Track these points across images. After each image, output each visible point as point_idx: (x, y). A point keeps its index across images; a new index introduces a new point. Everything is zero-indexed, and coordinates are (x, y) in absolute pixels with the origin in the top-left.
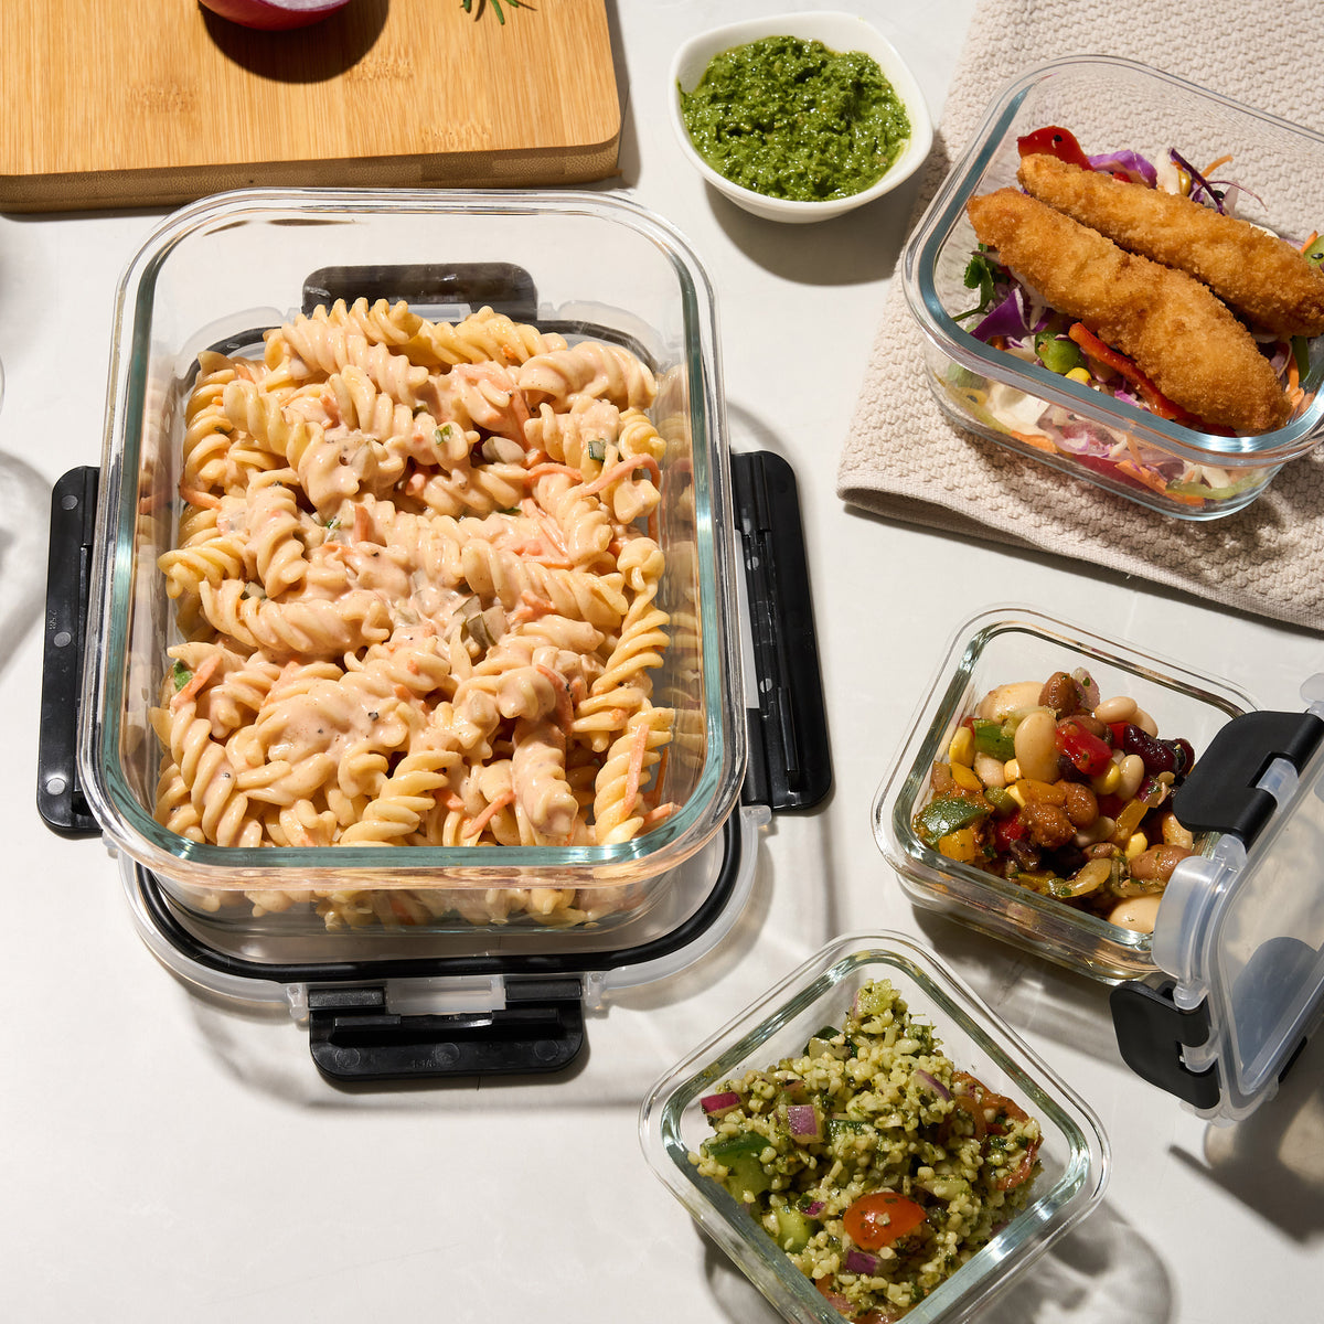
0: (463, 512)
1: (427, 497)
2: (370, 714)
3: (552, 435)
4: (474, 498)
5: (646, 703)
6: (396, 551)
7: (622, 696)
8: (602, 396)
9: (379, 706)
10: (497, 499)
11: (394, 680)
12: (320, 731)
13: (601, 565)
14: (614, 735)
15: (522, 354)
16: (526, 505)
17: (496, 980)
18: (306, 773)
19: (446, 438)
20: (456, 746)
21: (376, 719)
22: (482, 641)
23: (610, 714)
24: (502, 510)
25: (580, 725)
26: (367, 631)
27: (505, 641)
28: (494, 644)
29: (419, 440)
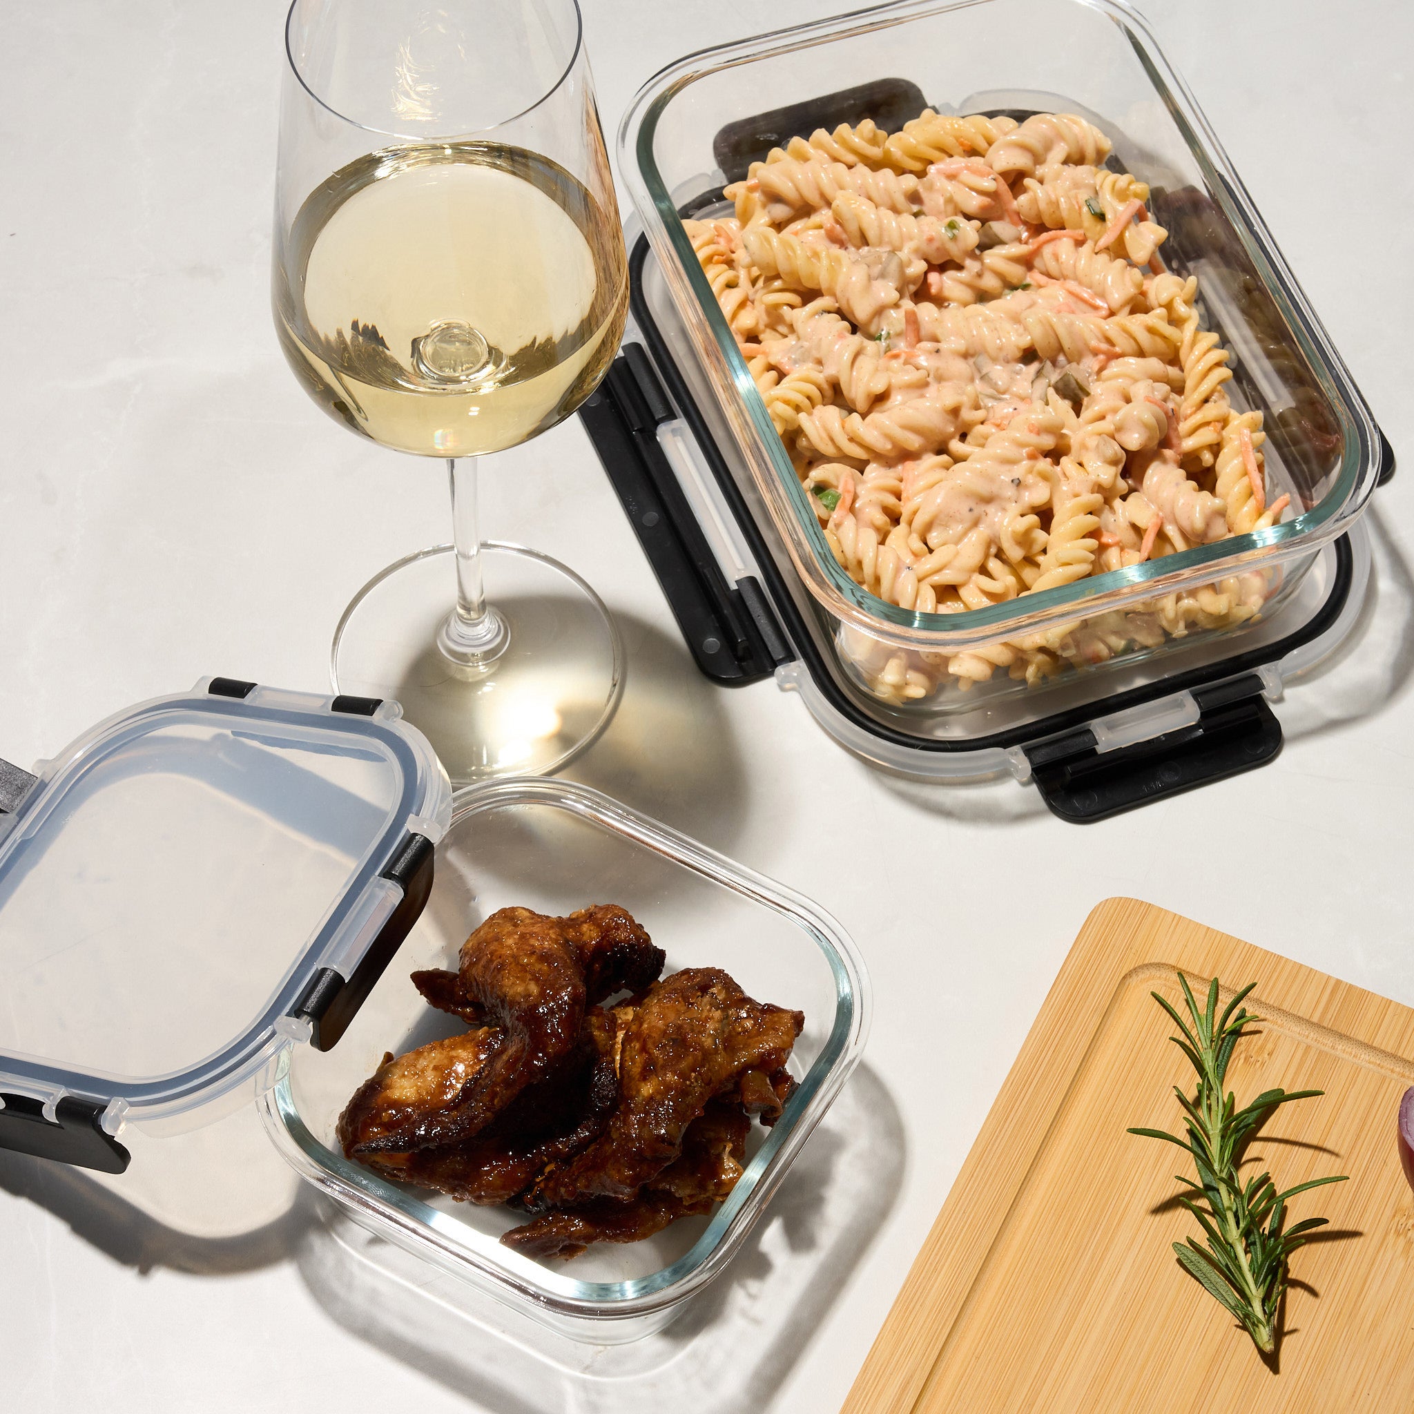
0: (983, 297)
1: (947, 293)
2: (1012, 481)
3: (1047, 204)
4: (990, 282)
5: (1233, 413)
6: (952, 343)
7: (1211, 411)
8: (1066, 162)
9: (1019, 471)
10: (1009, 279)
11: (1022, 445)
12: (971, 510)
13: (1138, 305)
14: (1216, 449)
15: (982, 144)
16: (1034, 277)
17: (1185, 695)
18: (971, 549)
19: (955, 232)
20: (1099, 488)
21: (1018, 483)
22: (1075, 395)
23: (1211, 428)
24: (1014, 288)
25: (1189, 444)
26: (967, 415)
27: (1096, 389)
28: (1088, 394)
29: (931, 240)
